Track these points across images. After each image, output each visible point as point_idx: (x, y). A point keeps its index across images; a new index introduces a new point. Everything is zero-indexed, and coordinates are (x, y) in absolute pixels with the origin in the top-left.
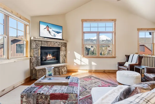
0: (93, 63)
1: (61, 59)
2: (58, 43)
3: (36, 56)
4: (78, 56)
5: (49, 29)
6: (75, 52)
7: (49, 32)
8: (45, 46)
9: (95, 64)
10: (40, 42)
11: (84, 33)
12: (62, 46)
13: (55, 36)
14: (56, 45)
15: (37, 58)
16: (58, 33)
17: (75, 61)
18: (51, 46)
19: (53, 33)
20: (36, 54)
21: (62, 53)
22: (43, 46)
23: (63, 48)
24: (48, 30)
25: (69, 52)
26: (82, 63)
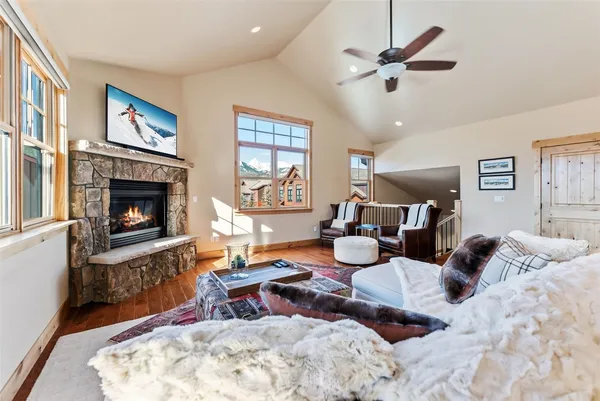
0: (265, 229)
1: (173, 223)
2: (166, 169)
3: (93, 213)
4: (223, 209)
5: (137, 118)
6: (214, 199)
7: (138, 128)
8: (126, 177)
9: (271, 230)
10: (109, 164)
11: (240, 144)
12: (175, 178)
13: (155, 144)
14: (160, 177)
15: (96, 223)
16: (165, 134)
17: (215, 225)
18: (143, 178)
19: (148, 133)
20: (95, 206)
21: (175, 203)
22: (118, 177)
23: (179, 186)
24: (133, 121)
25: (194, 199)
26: (237, 231)
